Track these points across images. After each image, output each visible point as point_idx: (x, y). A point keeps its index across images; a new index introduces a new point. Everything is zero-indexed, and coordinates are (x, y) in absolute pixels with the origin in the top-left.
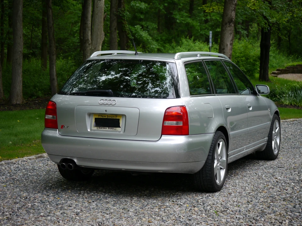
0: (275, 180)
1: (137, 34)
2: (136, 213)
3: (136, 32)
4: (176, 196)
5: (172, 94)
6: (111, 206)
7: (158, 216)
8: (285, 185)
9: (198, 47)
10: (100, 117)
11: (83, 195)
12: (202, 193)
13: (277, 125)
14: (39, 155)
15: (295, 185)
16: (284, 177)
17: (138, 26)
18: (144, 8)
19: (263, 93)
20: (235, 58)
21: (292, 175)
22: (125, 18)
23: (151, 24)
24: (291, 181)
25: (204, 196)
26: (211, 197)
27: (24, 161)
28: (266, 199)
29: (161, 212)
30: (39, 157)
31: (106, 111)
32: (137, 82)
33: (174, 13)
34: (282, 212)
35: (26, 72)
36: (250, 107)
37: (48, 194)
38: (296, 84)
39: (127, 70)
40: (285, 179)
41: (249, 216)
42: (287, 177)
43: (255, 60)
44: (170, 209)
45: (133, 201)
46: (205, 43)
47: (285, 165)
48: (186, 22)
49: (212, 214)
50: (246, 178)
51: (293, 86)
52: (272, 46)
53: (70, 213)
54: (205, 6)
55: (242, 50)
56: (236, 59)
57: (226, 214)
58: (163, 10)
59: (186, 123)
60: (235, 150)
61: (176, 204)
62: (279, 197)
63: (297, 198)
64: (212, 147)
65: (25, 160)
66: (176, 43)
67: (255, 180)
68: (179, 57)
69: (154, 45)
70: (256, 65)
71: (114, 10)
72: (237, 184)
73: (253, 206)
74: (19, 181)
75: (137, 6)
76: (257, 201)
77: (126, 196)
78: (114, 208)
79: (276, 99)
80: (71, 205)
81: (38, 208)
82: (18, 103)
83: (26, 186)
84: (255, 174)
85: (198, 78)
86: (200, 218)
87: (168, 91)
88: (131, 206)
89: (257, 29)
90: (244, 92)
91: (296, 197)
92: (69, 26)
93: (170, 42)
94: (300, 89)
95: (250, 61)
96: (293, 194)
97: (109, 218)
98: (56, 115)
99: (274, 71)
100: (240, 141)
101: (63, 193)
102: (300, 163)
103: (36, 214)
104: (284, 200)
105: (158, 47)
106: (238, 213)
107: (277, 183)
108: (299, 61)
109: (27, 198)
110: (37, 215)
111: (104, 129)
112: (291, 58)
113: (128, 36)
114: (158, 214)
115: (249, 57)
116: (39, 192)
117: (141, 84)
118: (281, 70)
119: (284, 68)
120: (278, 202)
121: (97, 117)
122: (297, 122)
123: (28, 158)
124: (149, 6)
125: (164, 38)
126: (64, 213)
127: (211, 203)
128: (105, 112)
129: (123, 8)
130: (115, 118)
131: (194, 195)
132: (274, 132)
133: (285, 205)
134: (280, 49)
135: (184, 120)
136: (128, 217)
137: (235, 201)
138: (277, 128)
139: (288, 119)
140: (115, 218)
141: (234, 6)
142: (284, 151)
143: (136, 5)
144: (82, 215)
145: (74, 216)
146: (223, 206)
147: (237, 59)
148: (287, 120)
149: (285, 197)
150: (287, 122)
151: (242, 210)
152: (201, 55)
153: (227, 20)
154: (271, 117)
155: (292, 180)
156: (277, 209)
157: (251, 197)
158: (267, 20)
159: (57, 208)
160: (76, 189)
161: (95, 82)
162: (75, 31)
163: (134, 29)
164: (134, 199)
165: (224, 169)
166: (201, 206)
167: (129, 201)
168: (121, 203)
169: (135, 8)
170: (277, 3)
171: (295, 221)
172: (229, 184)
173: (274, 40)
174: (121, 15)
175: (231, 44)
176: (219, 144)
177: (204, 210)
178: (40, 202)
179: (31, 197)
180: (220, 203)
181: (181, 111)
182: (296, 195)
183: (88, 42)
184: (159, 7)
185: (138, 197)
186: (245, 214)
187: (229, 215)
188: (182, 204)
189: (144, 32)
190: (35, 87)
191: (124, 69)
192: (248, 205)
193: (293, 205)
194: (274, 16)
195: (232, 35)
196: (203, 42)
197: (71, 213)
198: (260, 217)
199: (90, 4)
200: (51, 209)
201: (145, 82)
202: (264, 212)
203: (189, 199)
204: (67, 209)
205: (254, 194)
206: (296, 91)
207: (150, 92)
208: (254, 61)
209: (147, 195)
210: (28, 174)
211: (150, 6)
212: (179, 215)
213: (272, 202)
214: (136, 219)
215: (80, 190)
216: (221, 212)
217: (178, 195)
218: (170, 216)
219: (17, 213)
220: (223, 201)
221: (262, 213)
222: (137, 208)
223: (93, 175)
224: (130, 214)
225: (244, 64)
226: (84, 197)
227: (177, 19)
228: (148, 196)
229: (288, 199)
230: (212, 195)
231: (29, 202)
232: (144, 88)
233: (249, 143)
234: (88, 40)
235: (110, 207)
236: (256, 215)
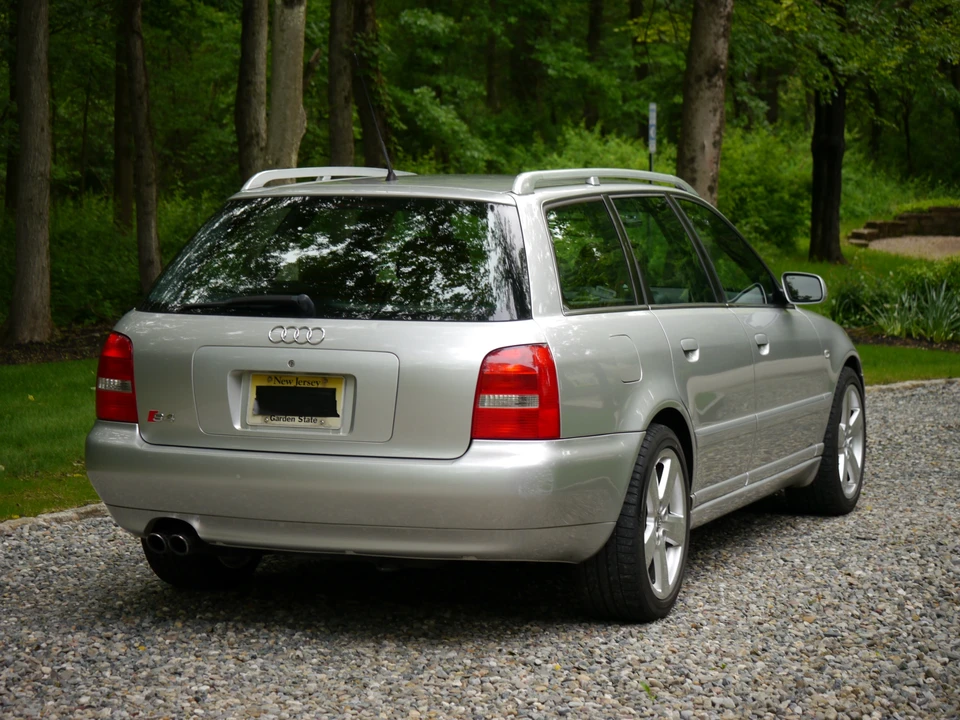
0: (844, 580)
1: (421, 116)
2: (390, 694)
3: (418, 108)
4: (522, 635)
5: (505, 308)
6: (310, 671)
7: (460, 703)
8: (877, 594)
9: (615, 153)
10: (272, 384)
11: (222, 636)
12: (606, 626)
13: (855, 403)
14: (90, 508)
15: (909, 596)
16: (875, 570)
17: (424, 89)
18: (444, 32)
19: (807, 299)
20: (733, 189)
21: (902, 562)
22: (377, 63)
23: (467, 81)
24: (896, 583)
25: (614, 636)
26: (635, 640)
27: (40, 527)
28: (812, 642)
29: (471, 689)
30: (88, 514)
31: (291, 363)
32: (398, 270)
33: (537, 47)
34: (861, 684)
35: (64, 242)
36: (764, 345)
37: (110, 634)
38: (925, 269)
39: (366, 229)
40: (878, 577)
41: (754, 700)
42: (882, 571)
43: (796, 195)
44: (499, 678)
45: (382, 656)
46: (636, 143)
47: (881, 530)
48: (576, 76)
49: (635, 695)
50: (751, 575)
51: (915, 277)
52: (852, 150)
53: (174, 695)
54: (636, 24)
55: (757, 164)
56: (737, 190)
57: (679, 692)
58: (503, 38)
59: (551, 400)
60: (717, 482)
61: (520, 661)
62: (853, 635)
63: (911, 637)
64: (638, 476)
65: (41, 522)
66: (545, 143)
67: (780, 581)
68: (528, 185)
69: (477, 149)
70: (800, 211)
71: (342, 38)
72: (722, 594)
73: (769, 666)
74: (18, 593)
75: (420, 26)
76: (783, 649)
77: (359, 639)
78: (320, 676)
79: (863, 318)
80: (181, 670)
81: (72, 681)
82: (36, 338)
83: (41, 609)
84: (782, 562)
85: (598, 254)
86: (595, 708)
87: (492, 296)
88: (374, 670)
89: (802, 95)
90: (745, 298)
91: (909, 635)
92: (207, 92)
93: (526, 139)
94: (936, 284)
95: (782, 199)
96: (899, 624)
97: (300, 709)
98: (132, 380)
99: (858, 228)
100: (734, 455)
101: (158, 631)
102: (928, 524)
103: (64, 701)
104: (872, 645)
105: (488, 156)
106: (718, 689)
107: (850, 590)
108: (937, 197)
109: (39, 647)
110: (68, 702)
111: (286, 422)
112: (912, 185)
113: (390, 120)
114: (459, 696)
115: (777, 183)
116: (80, 628)
117: (410, 274)
118: (880, 227)
119: (890, 220)
120: (852, 651)
121: (264, 384)
122: (925, 391)
123: (52, 518)
124: (458, 26)
125: (507, 127)
126: (156, 695)
127: (632, 659)
128: (288, 368)
129: (373, 32)
130: (320, 386)
131: (582, 631)
132: (843, 426)
133: (873, 662)
134: (876, 159)
135: (545, 391)
136: (363, 708)
137: (713, 649)
138: (852, 412)
139: (896, 382)
140: (319, 709)
141: (723, 22)
142: (879, 486)
143: (419, 23)
144: (214, 703)
145: (187, 704)
146: (671, 666)
147: (739, 191)
148: (893, 386)
149: (875, 636)
150: (892, 390)
151: (734, 681)
152: (600, 178)
153: (700, 66)
154: (835, 376)
155: (901, 579)
156: (845, 676)
157: (765, 636)
158: (830, 65)
159: (134, 681)
160: (200, 618)
161: (265, 269)
162: (223, 106)
163: (412, 98)
164: (385, 646)
165: (678, 546)
166: (602, 668)
167: (370, 653)
168: (343, 661)
169: (415, 31)
170: (861, 11)
171: (903, 712)
172: (696, 595)
173: (856, 130)
174: (365, 54)
175: (716, 144)
176: (660, 468)
177: (611, 681)
178: (82, 661)
179: (51, 644)
180: (663, 657)
181: (535, 362)
182: (910, 627)
183: (258, 143)
184: (491, 29)
185: (399, 640)
186: (741, 692)
187: (690, 696)
188: (538, 661)
189: (444, 107)
190: (91, 287)
191: (359, 227)
192: (754, 662)
193: (899, 660)
194: (853, 54)
195: (718, 114)
196: (632, 140)
197: (180, 696)
198: (789, 701)
199: (261, 19)
200: (114, 682)
201: (422, 270)
202: (804, 686)
203: (564, 646)
204: (165, 682)
205: (774, 628)
206: (923, 292)
207: (439, 300)
208: (793, 199)
209: (431, 634)
210: (50, 568)
211: (461, 24)
212: (529, 700)
213: (832, 650)
214: (389, 712)
215: (214, 621)
216: (666, 687)
217: (529, 634)
218: (499, 701)
219: (4, 697)
220: (674, 652)
221: (796, 688)
222: (394, 676)
223: (259, 569)
224: (371, 698)
225: (761, 208)
226: (224, 642)
227: (548, 66)
228: (433, 638)
229: (884, 641)
230: (640, 632)
231: (46, 662)
232: (421, 286)
233: (767, 460)
234: (258, 135)
235: (305, 673)
236: (778, 696)
